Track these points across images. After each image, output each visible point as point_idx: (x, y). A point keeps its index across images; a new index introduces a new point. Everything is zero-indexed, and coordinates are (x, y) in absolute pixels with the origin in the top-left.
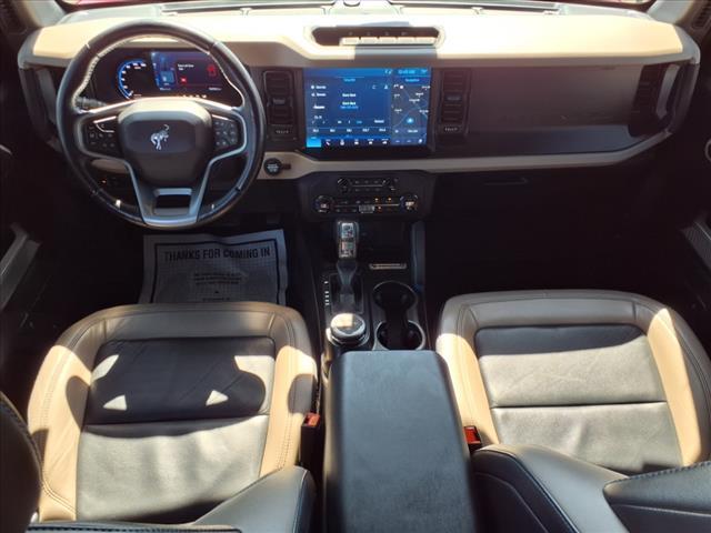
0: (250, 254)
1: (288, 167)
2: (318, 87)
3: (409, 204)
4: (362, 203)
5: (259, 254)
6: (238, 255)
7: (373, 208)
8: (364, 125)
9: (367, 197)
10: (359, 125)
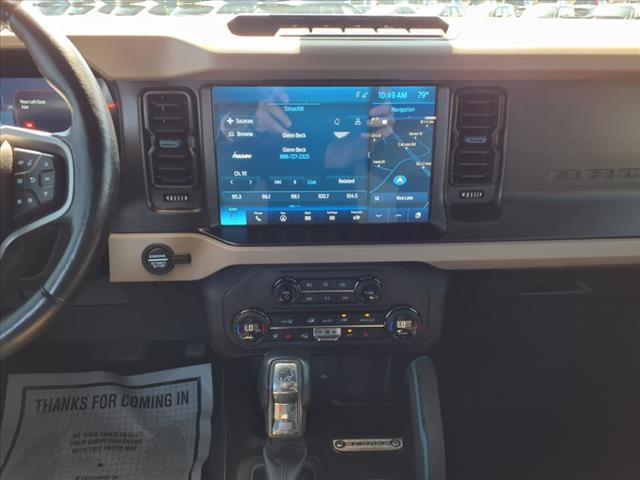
0: (161, 401)
1: (186, 259)
2: (239, 121)
3: (403, 324)
4: (318, 323)
5: (174, 401)
6: (145, 403)
7: (339, 331)
8: (320, 187)
9: (328, 312)
10: (312, 187)
